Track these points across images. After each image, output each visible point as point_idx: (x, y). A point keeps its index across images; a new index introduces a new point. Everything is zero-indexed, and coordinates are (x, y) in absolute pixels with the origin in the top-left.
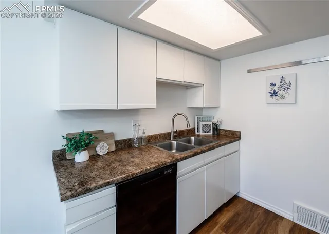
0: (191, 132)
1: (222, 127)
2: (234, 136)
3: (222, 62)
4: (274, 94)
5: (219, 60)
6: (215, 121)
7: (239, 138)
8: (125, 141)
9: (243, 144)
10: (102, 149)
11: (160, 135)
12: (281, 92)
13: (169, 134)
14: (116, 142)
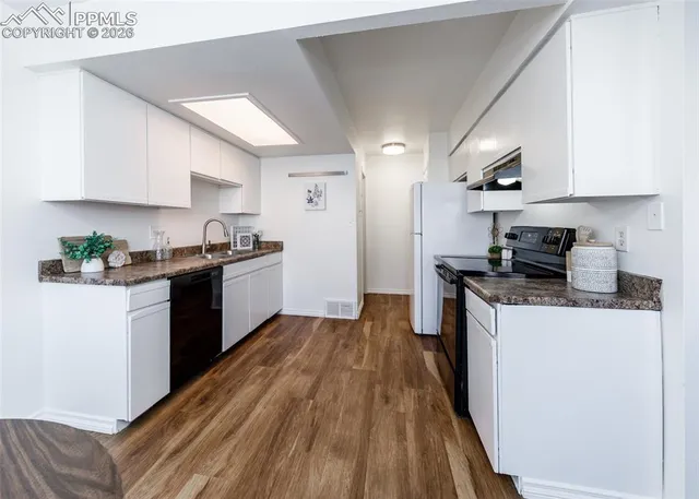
0: (226, 246)
1: (263, 239)
2: (277, 247)
3: (263, 160)
4: (310, 201)
5: (258, 157)
6: (255, 231)
7: (282, 249)
8: (141, 253)
9: (285, 255)
10: (117, 259)
11: (187, 248)
12: (315, 199)
13: (200, 248)
14: (131, 254)
